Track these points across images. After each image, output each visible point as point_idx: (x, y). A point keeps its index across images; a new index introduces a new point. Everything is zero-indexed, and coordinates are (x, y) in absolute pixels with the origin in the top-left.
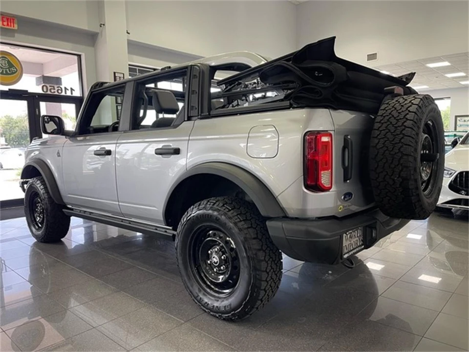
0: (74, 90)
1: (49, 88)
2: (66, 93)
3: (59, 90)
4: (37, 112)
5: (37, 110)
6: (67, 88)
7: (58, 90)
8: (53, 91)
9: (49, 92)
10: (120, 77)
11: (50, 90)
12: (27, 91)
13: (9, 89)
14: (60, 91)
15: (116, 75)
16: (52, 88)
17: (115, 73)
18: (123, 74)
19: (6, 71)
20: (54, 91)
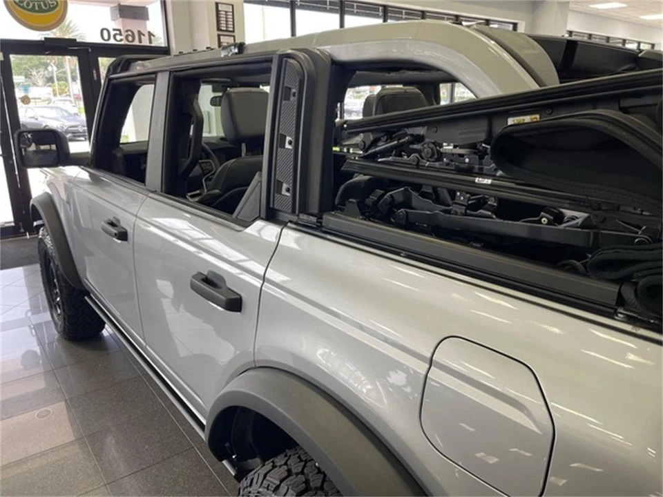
0: (154, 36)
1: (112, 33)
2: (140, 41)
3: (129, 35)
4: (95, 75)
5: (94, 72)
6: (143, 32)
7: (127, 37)
8: (118, 37)
9: (112, 41)
10: (226, 12)
11: (115, 36)
12: (75, 40)
13: (45, 38)
14: (130, 38)
15: (220, 9)
16: (118, 32)
17: (217, 4)
18: (233, 6)
19: (39, 6)
20: (122, 37)
